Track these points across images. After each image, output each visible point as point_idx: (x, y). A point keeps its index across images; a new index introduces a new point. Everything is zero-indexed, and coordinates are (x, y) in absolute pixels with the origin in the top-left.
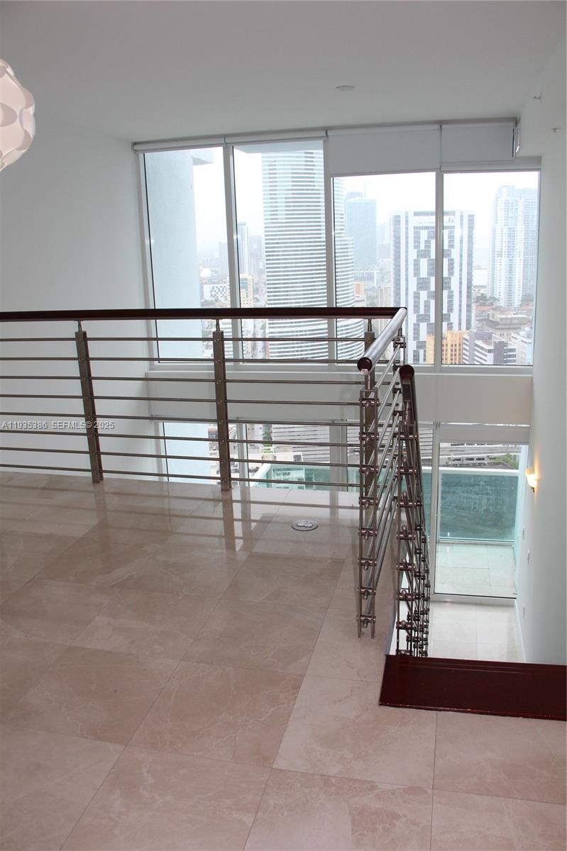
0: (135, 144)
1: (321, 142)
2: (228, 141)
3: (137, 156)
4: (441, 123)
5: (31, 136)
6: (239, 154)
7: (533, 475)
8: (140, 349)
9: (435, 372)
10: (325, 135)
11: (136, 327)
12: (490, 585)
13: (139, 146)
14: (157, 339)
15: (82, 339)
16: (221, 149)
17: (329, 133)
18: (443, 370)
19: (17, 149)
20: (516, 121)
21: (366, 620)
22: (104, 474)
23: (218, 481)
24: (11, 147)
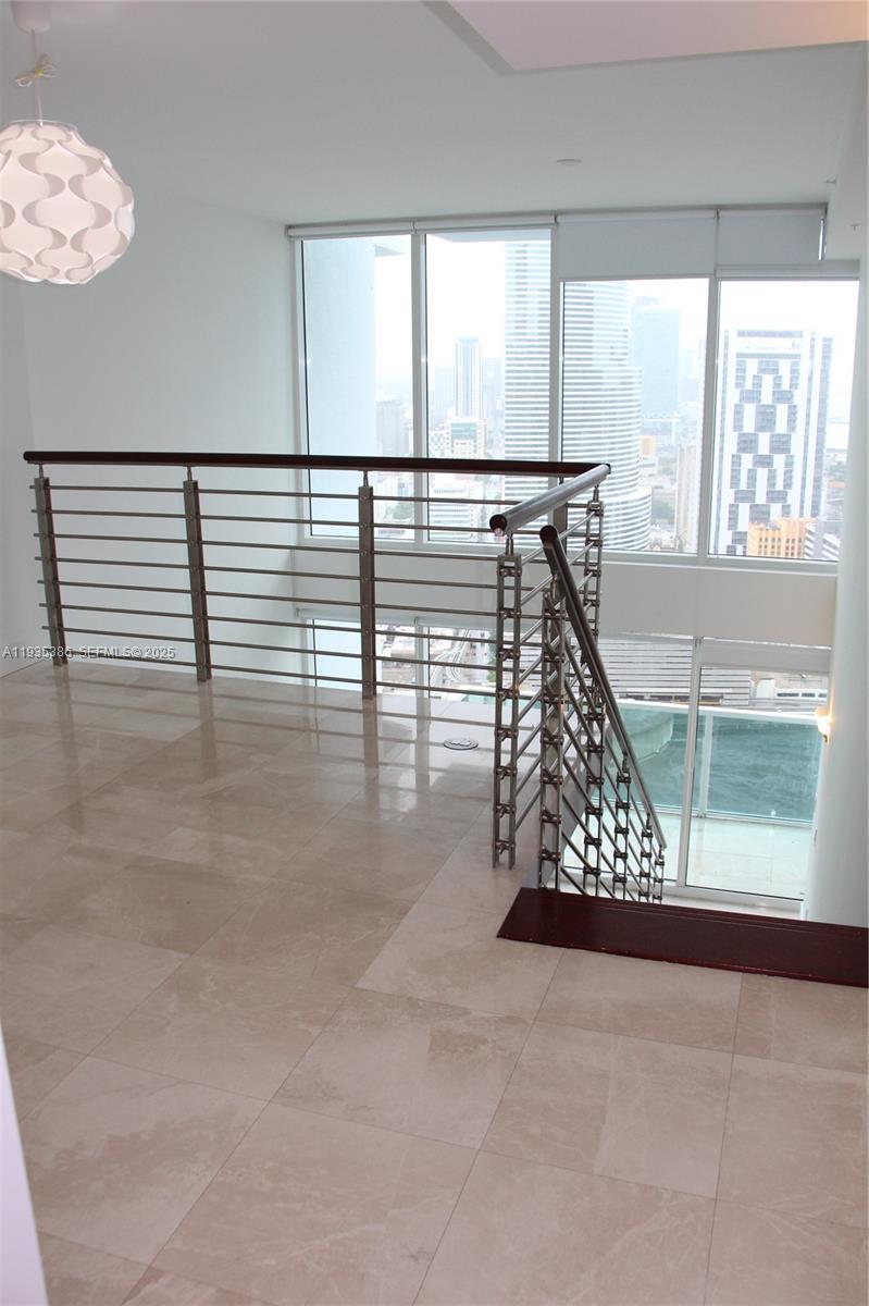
0: (290, 227)
1: (549, 230)
2: (418, 227)
3: (293, 244)
4: (718, 209)
5: (128, 238)
6: (434, 242)
7: (825, 717)
10: (553, 222)
12: (771, 881)
13: (294, 231)
14: (310, 495)
15: (192, 491)
17: (559, 220)
20: (825, 207)
21: (502, 846)
22: (213, 670)
23: (361, 685)
24: (103, 251)
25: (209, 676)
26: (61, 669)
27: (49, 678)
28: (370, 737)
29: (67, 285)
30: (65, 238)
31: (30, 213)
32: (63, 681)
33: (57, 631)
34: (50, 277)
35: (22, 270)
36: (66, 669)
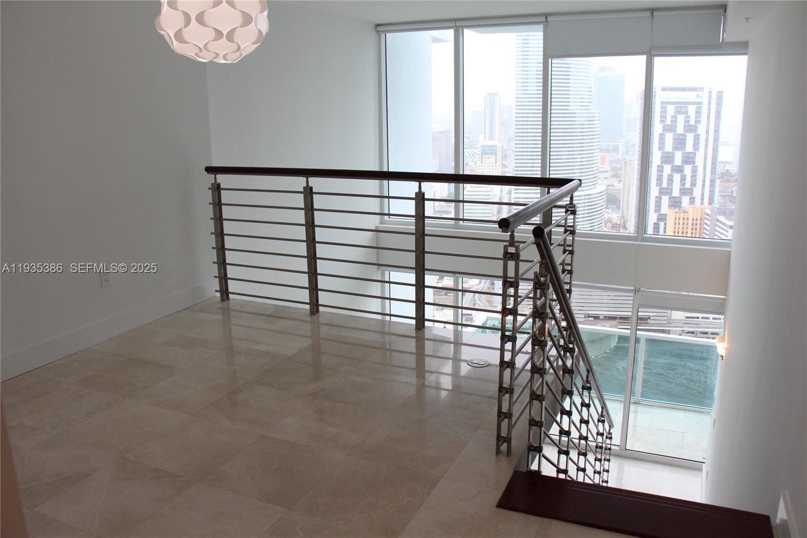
0: (378, 25)
1: (542, 26)
2: (458, 24)
3: (379, 36)
4: (652, 10)
5: (264, 34)
6: (469, 35)
7: (722, 344)
8: (373, 205)
9: (637, 241)
10: (545, 20)
11: (371, 186)
12: (682, 448)
13: (381, 28)
14: (389, 197)
15: (309, 193)
16: (452, 31)
17: (548, 19)
18: (644, 240)
19: (252, 44)
20: (724, 7)
21: (503, 440)
22: (320, 307)
23: (415, 320)
24: (247, 42)
25: (318, 311)
26: (226, 303)
27: (218, 308)
28: (420, 355)
29: (225, 63)
30: (223, 34)
31: (200, 19)
32: (226, 311)
33: (224, 279)
34: (214, 58)
35: (196, 54)
36: (228, 304)
